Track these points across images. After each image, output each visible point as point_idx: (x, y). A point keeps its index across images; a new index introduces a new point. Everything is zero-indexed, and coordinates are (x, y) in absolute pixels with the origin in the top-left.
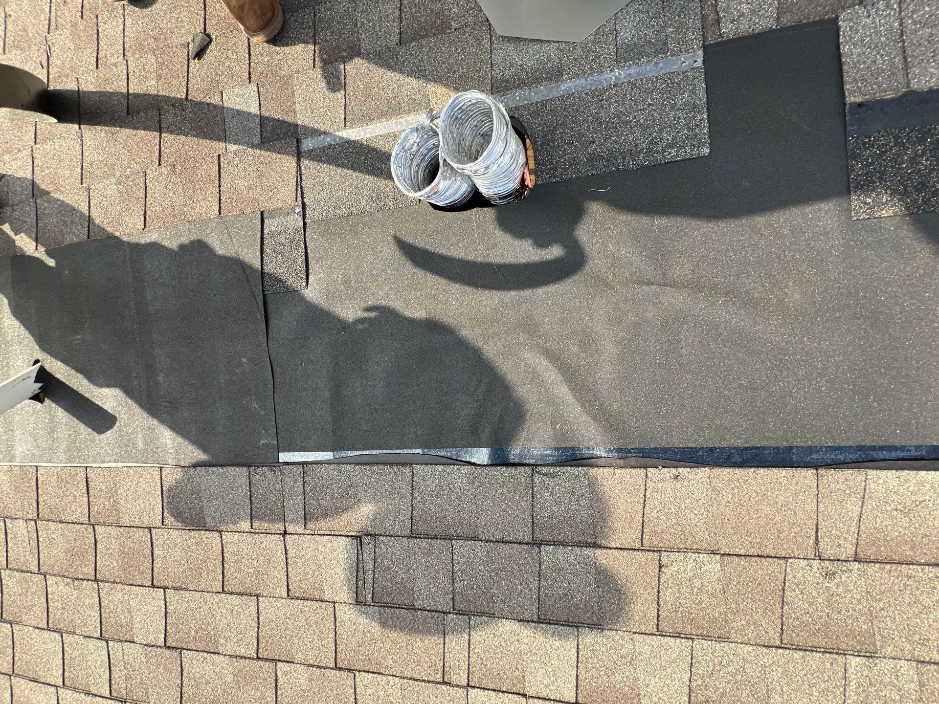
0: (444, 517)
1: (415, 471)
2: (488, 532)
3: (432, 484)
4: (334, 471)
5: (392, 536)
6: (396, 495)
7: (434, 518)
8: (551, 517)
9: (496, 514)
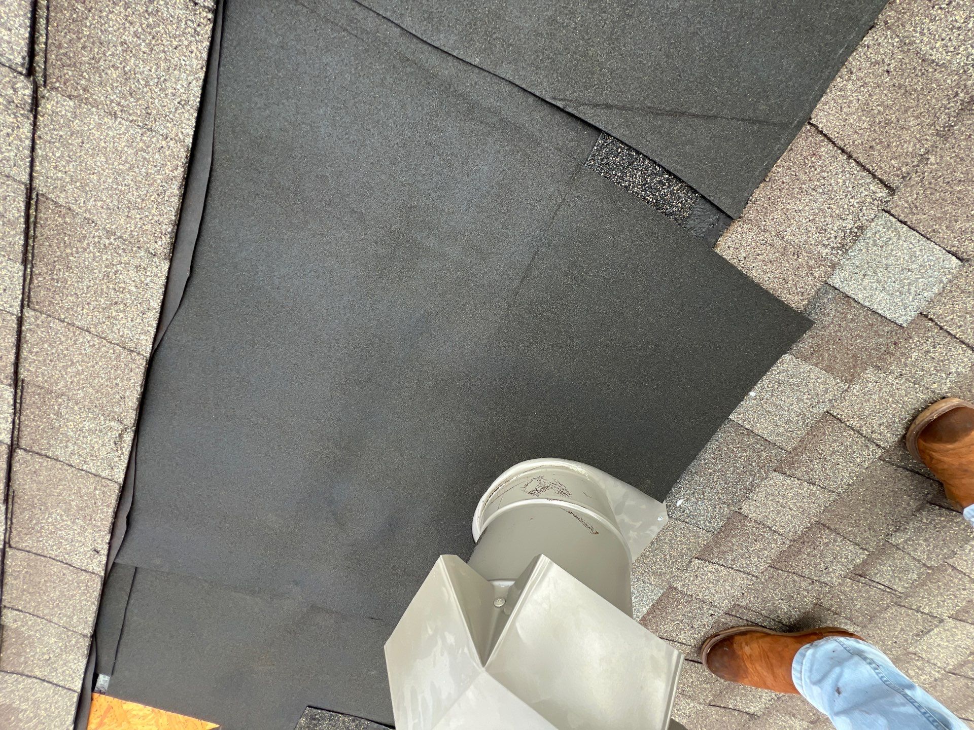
0: (68, 268)
1: (156, 259)
2: (38, 326)
3: (128, 277)
4: (187, 89)
5: (33, 149)
6: (116, 203)
7: (69, 251)
8: (58, 414)
9: (67, 349)
